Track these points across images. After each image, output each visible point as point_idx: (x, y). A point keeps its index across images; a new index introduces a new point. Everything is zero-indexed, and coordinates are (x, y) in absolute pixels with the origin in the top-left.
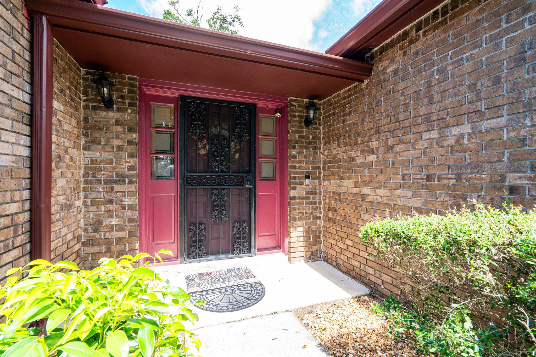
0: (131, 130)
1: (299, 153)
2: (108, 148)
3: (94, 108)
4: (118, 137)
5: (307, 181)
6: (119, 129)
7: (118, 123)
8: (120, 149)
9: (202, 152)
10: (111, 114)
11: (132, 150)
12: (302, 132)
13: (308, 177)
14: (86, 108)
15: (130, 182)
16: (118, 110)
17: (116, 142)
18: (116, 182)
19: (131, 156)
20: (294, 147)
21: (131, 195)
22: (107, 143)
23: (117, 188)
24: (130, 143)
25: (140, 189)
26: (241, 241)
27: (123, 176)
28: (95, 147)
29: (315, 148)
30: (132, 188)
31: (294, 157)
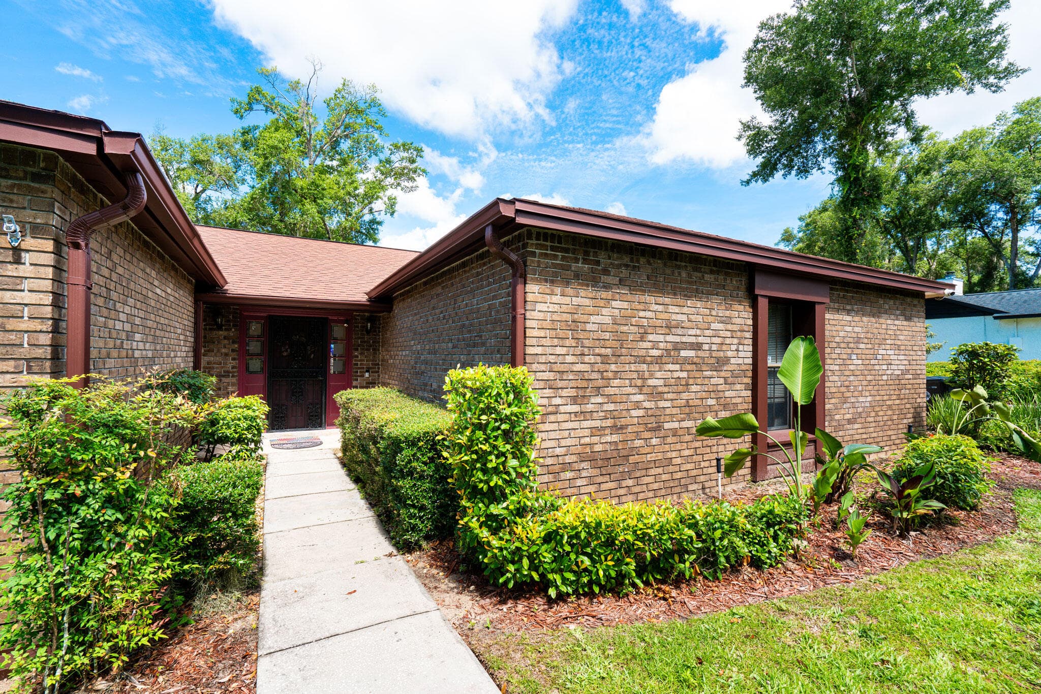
0: (234, 342)
1: (361, 354)
2: (218, 354)
3: (211, 329)
4: (225, 347)
5: (367, 375)
6: (226, 342)
7: (225, 338)
8: (226, 355)
9: (285, 354)
10: (221, 332)
11: (235, 355)
12: (363, 338)
13: (367, 371)
14: (205, 329)
15: (233, 376)
16: (226, 330)
17: (223, 350)
18: (223, 376)
19: (233, 359)
20: (357, 350)
21: (233, 385)
22: (218, 351)
23: (224, 380)
24: (233, 351)
25: (239, 380)
26: (314, 418)
27: (228, 372)
28: (210, 354)
29: (374, 350)
30: (234, 380)
31: (357, 357)
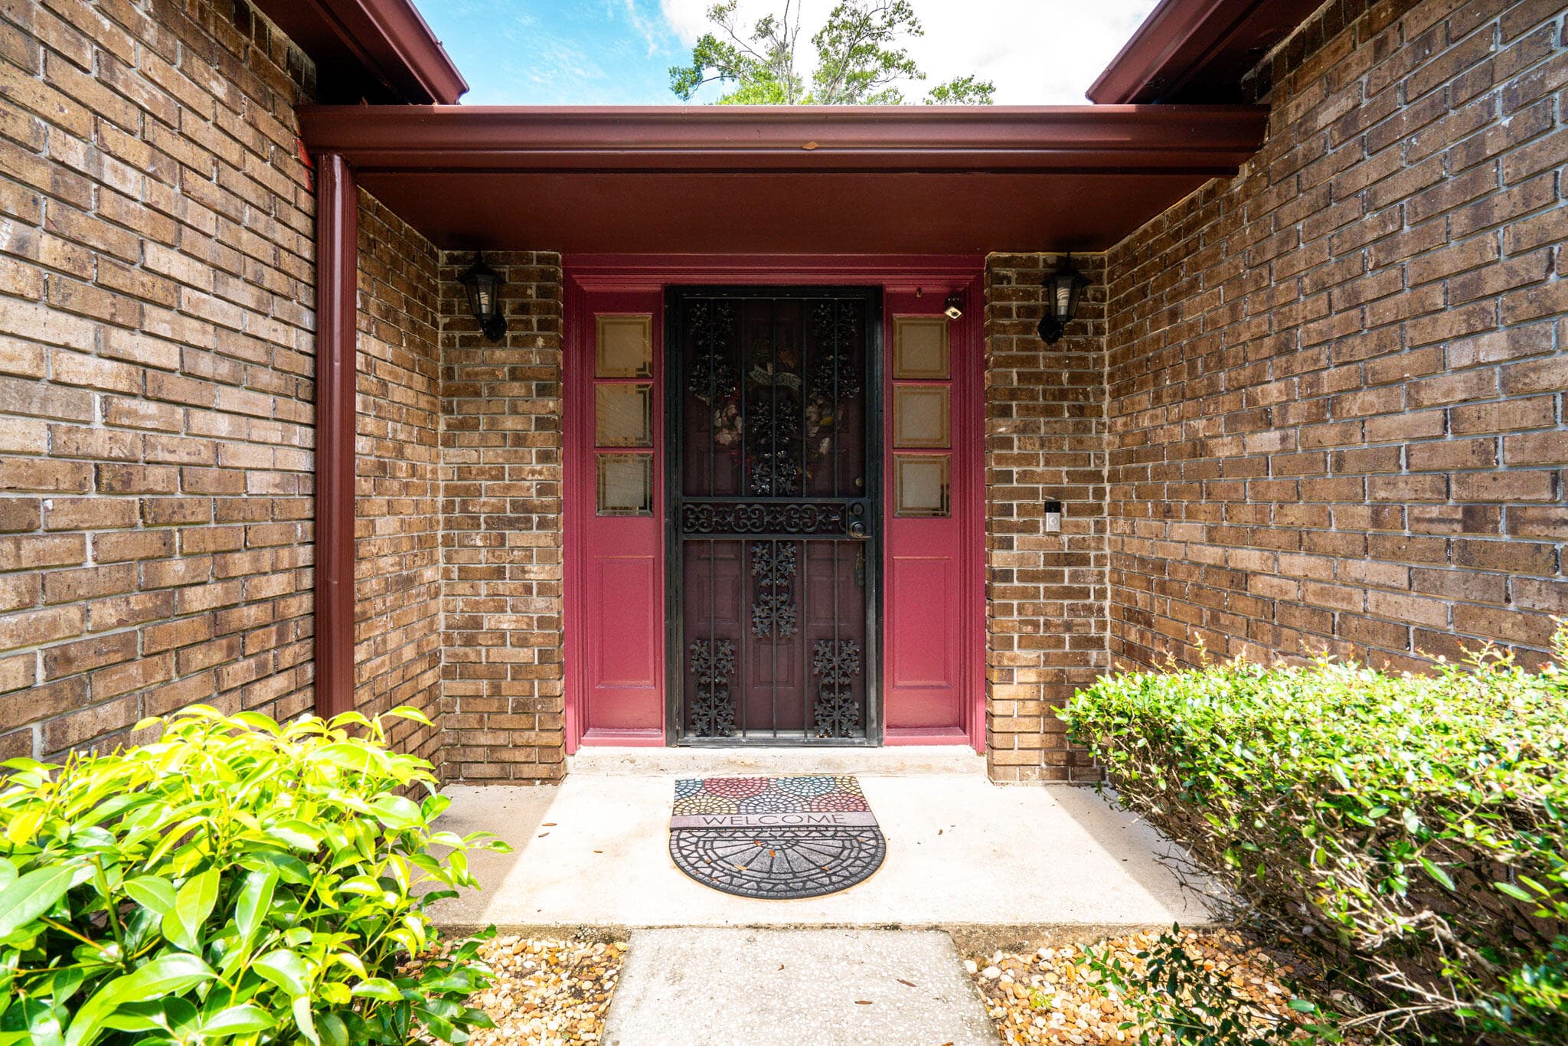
0: (543, 391)
1: (1022, 430)
2: (494, 439)
3: (466, 342)
4: (514, 411)
5: (1051, 521)
6: (517, 388)
7: (515, 375)
8: (520, 440)
9: (726, 438)
10: (500, 354)
11: (545, 440)
12: (1033, 361)
13: (1053, 507)
14: (449, 343)
15: (543, 524)
16: (517, 342)
17: (510, 423)
18: (511, 523)
19: (545, 457)
20: (1006, 412)
21: (546, 557)
22: (493, 425)
23: (513, 537)
24: (542, 423)
25: (567, 539)
26: (837, 698)
27: (525, 507)
28: (466, 437)
29: (1079, 411)
30: (544, 538)
31: (1007, 443)
